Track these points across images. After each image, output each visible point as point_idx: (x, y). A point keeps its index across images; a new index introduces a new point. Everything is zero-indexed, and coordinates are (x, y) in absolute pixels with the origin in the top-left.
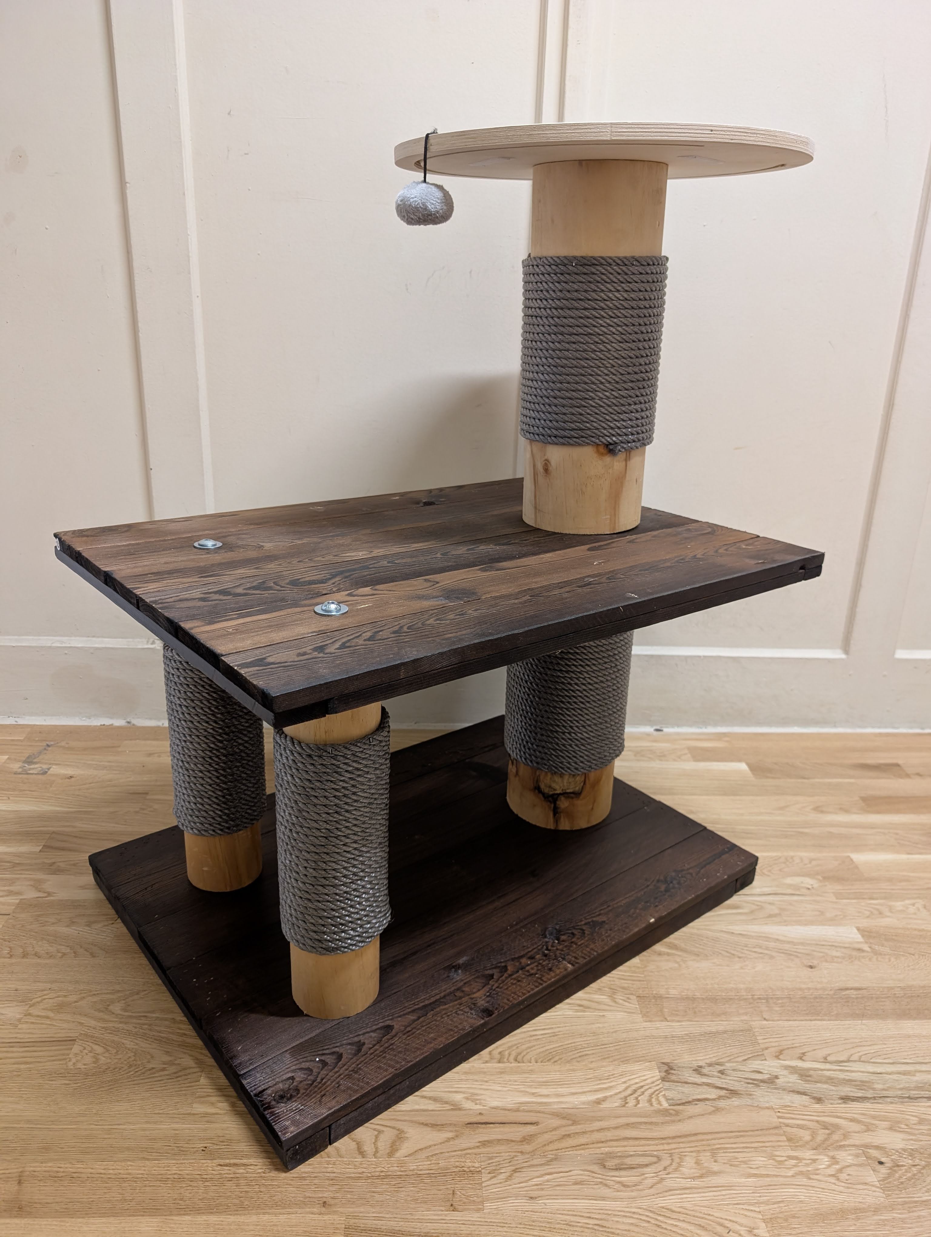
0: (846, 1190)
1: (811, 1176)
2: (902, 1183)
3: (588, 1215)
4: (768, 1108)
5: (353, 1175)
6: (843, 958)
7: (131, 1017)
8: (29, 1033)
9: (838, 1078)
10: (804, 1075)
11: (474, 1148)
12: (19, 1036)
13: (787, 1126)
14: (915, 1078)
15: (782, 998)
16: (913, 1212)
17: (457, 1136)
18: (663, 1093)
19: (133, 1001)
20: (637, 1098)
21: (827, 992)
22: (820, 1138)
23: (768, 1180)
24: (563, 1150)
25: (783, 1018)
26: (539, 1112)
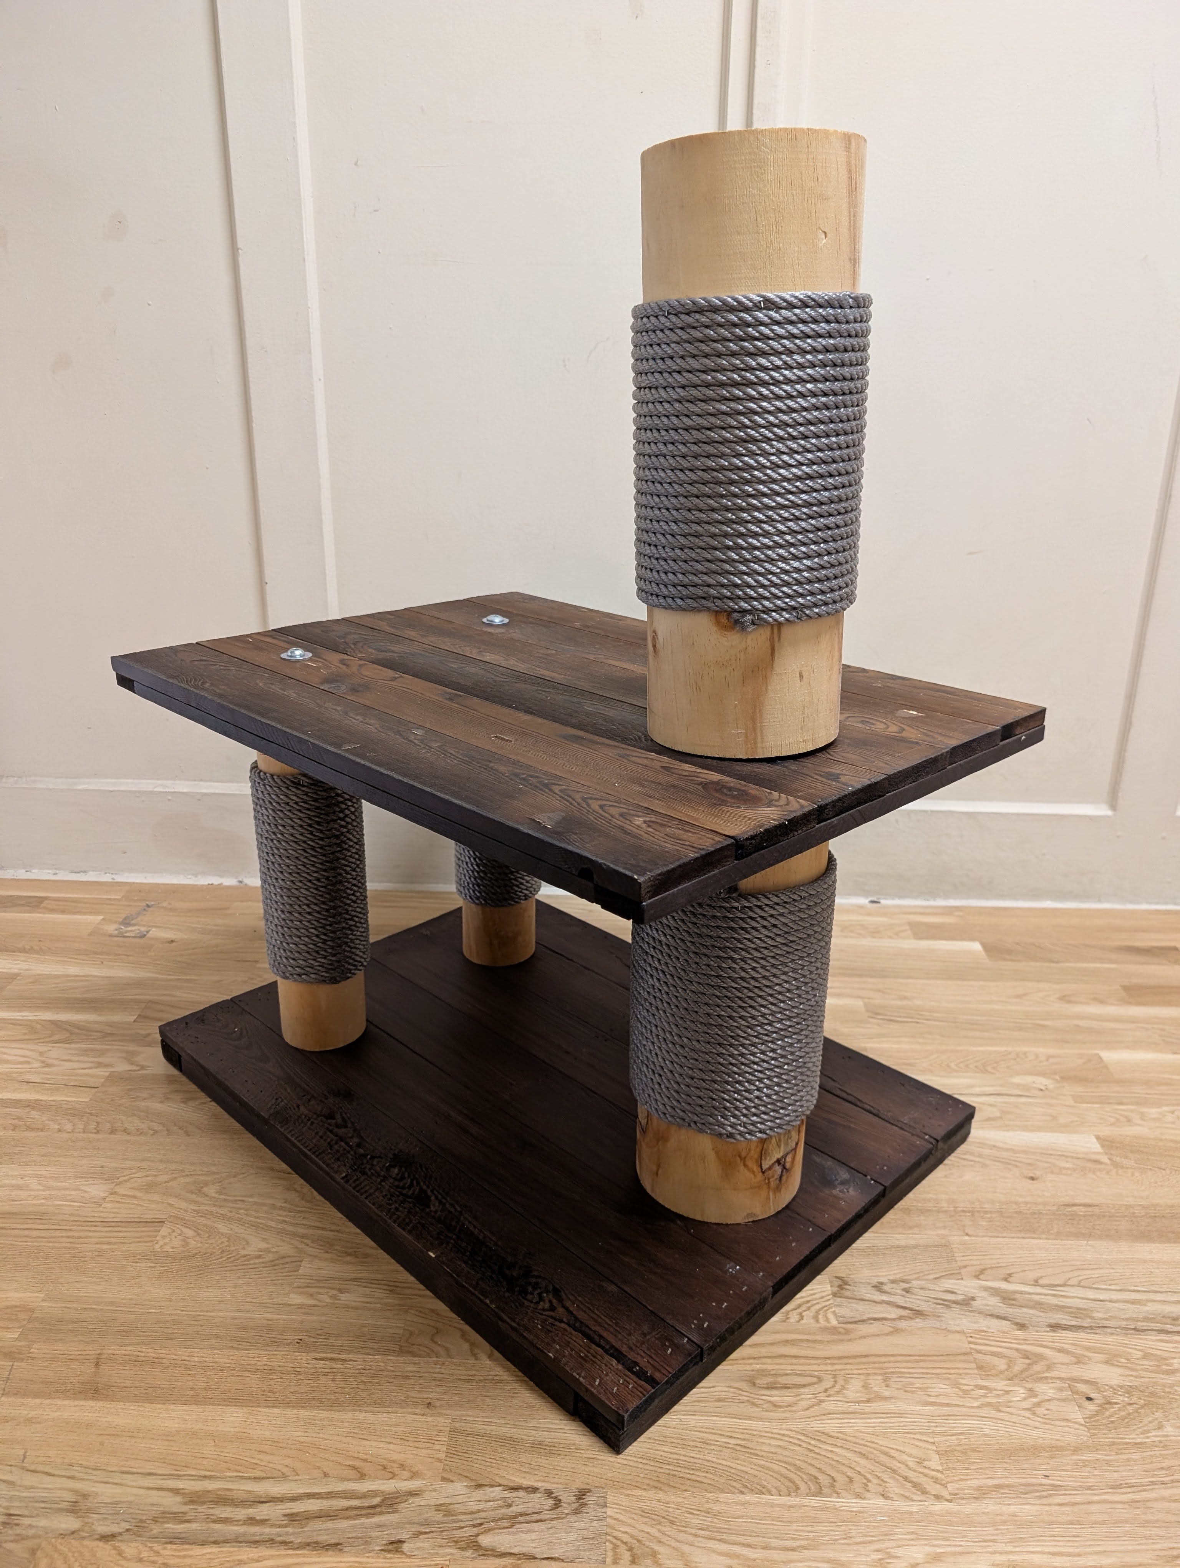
0: (1043, 1426)
1: (1001, 1408)
2: (1112, 1422)
3: (729, 1434)
4: (958, 1332)
5: (463, 1377)
6: (1074, 1170)
7: (225, 1200)
8: (113, 1213)
9: (1048, 1304)
10: (1007, 1298)
12: (102, 1214)
13: (979, 1352)
14: (1146, 1308)
15: (991, 1212)
16: (1122, 1454)
18: (833, 1310)
19: (230, 1183)
20: (800, 1314)
21: (1048, 1208)
22: (1017, 1368)
23: (948, 1410)
25: (990, 1234)
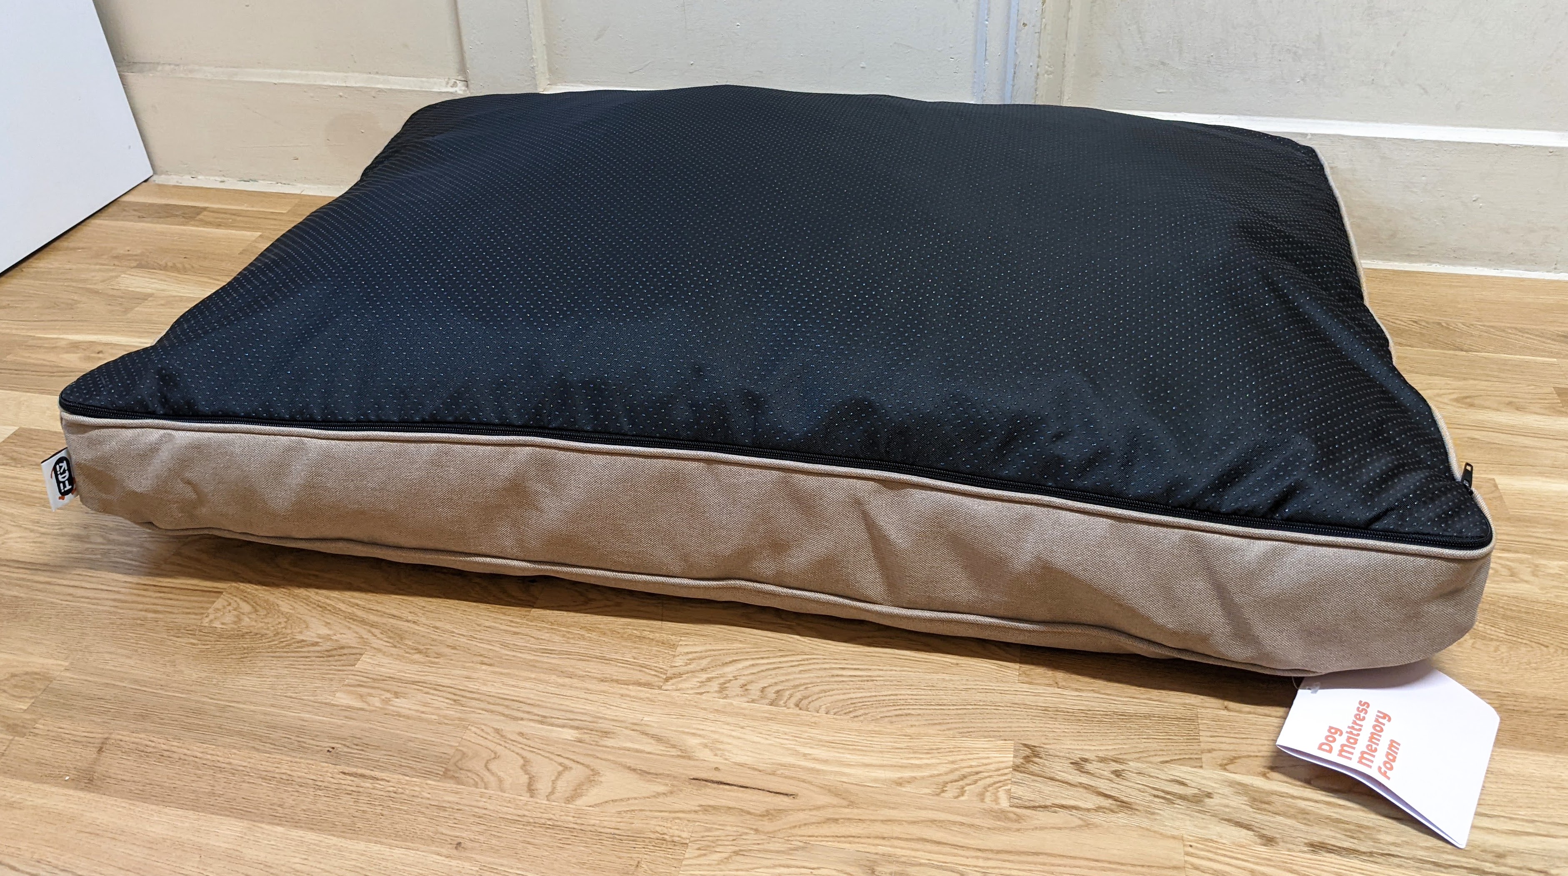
4: (1174, 837)
11: (690, 812)
13: (1197, 868)
17: (671, 793)
18: (1008, 787)
20: (962, 787)
24: (820, 839)
26: (804, 781)
